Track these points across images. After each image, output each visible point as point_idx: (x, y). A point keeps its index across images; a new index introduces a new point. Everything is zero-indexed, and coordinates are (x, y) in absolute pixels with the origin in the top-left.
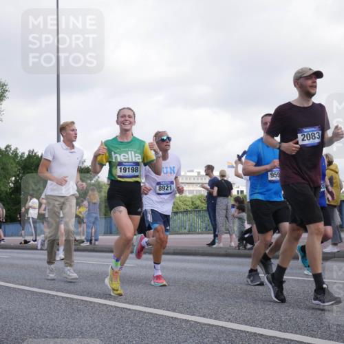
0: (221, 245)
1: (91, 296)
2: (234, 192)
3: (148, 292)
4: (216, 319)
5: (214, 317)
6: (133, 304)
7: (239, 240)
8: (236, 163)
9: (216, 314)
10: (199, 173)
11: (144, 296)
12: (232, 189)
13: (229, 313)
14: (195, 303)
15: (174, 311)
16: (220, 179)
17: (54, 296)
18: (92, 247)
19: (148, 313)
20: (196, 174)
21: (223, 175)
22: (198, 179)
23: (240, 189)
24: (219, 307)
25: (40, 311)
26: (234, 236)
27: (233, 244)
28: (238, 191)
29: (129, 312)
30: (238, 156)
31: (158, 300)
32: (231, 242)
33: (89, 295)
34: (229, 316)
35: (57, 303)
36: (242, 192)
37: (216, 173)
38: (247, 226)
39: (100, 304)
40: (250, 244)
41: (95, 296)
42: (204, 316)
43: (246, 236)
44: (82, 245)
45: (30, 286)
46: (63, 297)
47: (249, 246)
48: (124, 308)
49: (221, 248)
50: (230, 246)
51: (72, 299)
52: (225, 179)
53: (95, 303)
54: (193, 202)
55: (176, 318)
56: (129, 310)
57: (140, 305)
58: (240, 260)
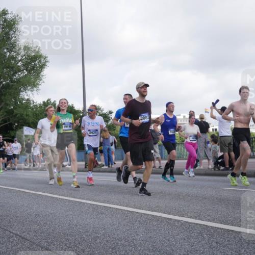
0: (202, 167)
1: (110, 204)
2: (210, 130)
3: (150, 201)
4: (200, 219)
5: (198, 218)
6: (140, 209)
7: (214, 164)
8: (211, 108)
9: (199, 216)
10: (184, 117)
11: (148, 204)
12: (209, 127)
13: (209, 216)
14: (184, 208)
15: (169, 213)
16: (200, 121)
17: (84, 203)
18: (110, 169)
19: (151, 215)
20: (182, 117)
21: (202, 118)
22: (184, 121)
23: (214, 128)
24: (201, 211)
25: (75, 213)
26: (211, 161)
27: (210, 167)
28: (213, 129)
29: (137, 214)
30: (213, 103)
31: (157, 207)
32: (209, 165)
33: (108, 202)
34: (209, 218)
35: (86, 208)
36: (216, 130)
37: (197, 117)
38: (220, 154)
39: (117, 209)
40: (223, 166)
41: (113, 203)
42: (191, 217)
43: (220, 161)
44: (102, 168)
45: (67, 196)
46: (91, 204)
47: (222, 168)
48: (133, 212)
49: (201, 169)
50: (208, 168)
51: (97, 206)
52: (204, 120)
53: (113, 208)
54: (180, 137)
55: (171, 219)
56: (137, 213)
57: (145, 210)
58: (216, 178)
